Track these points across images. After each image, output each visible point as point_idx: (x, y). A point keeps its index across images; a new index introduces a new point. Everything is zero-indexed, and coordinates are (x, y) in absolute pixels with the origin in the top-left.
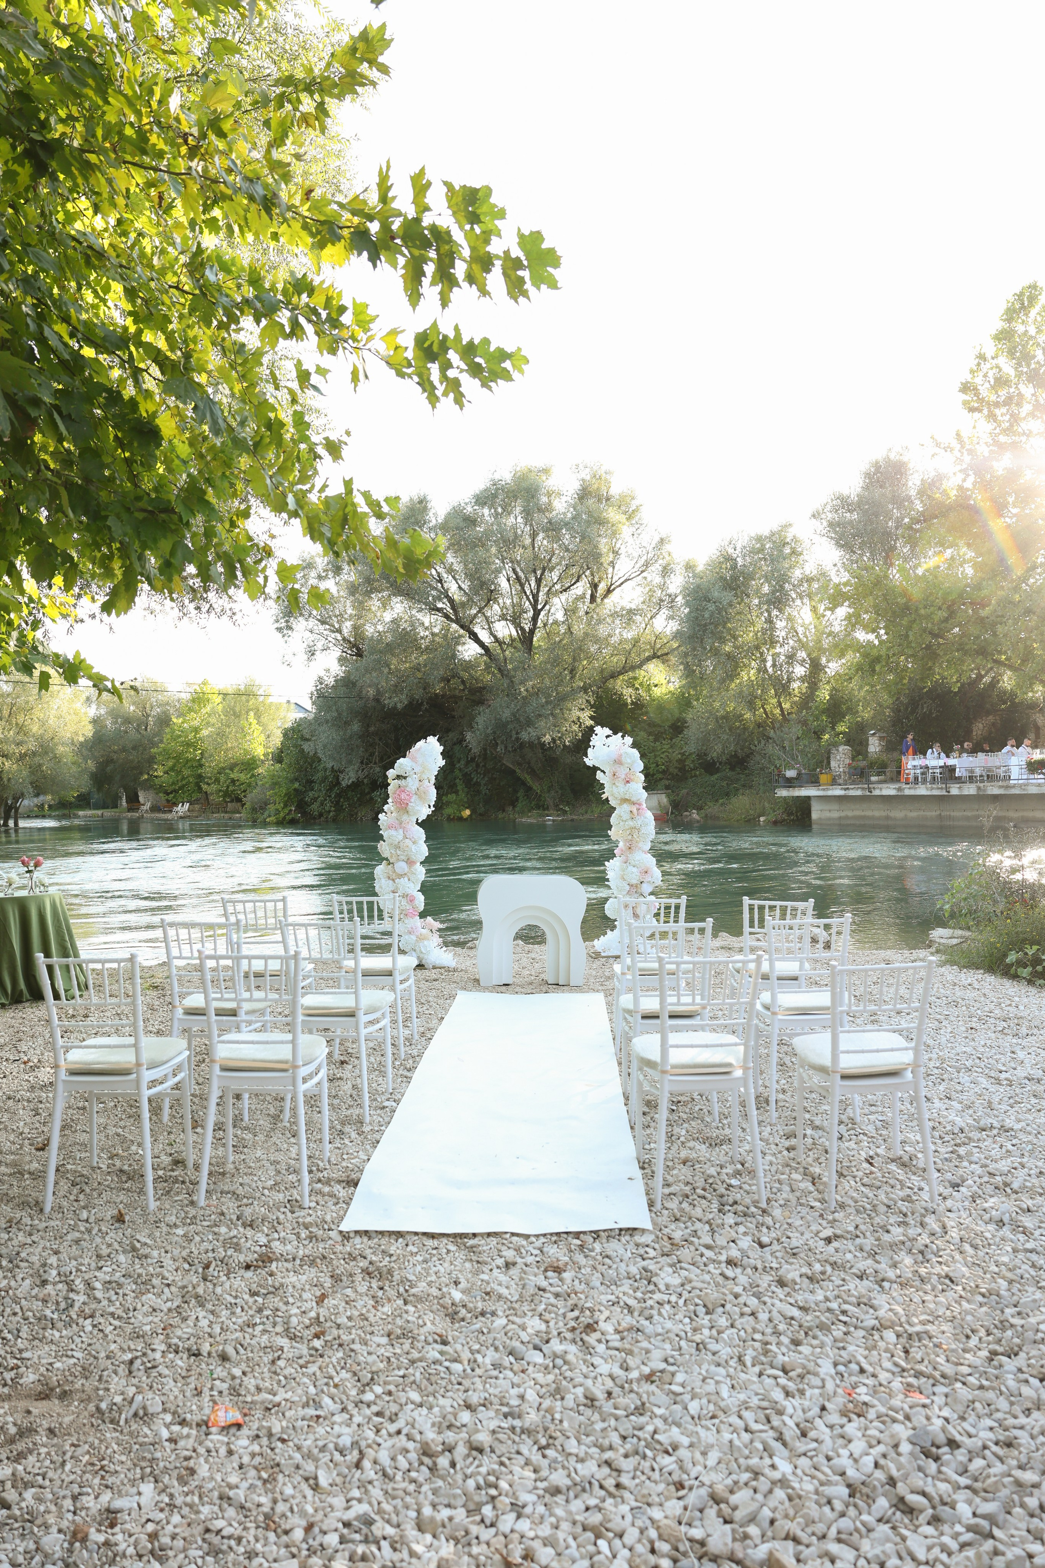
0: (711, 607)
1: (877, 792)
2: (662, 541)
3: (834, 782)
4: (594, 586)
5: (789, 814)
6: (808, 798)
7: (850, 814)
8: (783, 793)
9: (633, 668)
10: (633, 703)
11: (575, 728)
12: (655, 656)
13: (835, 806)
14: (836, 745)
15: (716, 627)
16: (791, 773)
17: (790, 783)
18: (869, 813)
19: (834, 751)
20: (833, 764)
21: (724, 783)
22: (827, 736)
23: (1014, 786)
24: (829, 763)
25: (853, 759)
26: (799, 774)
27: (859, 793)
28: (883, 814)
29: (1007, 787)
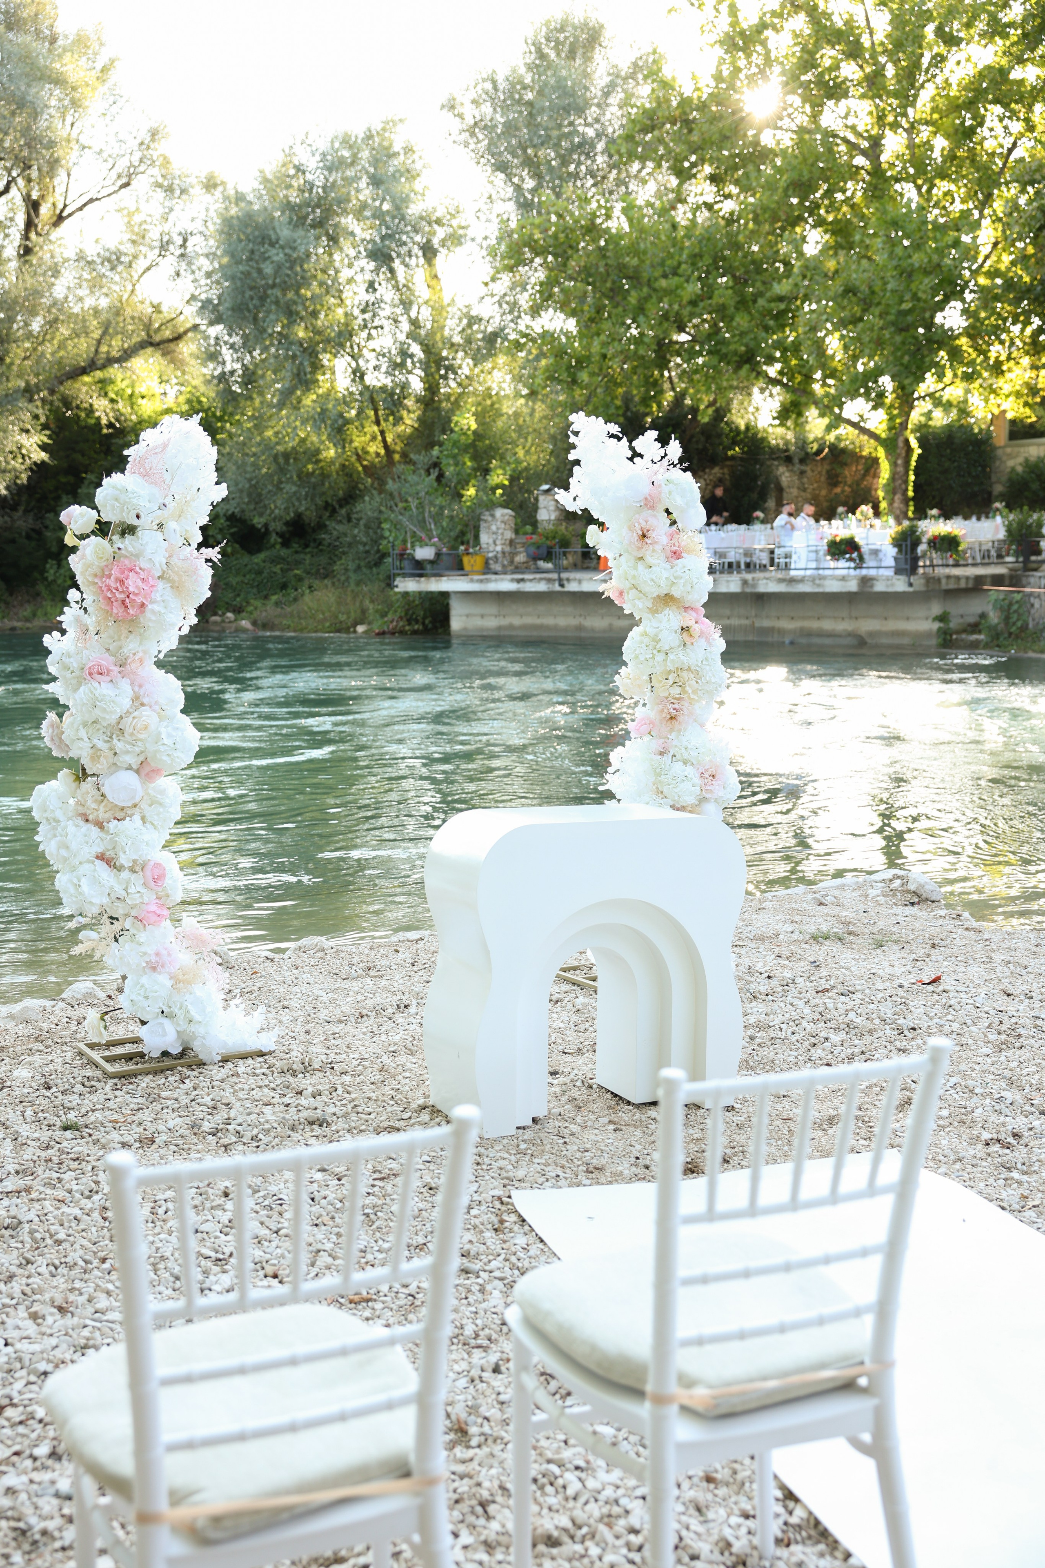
0: (278, 256)
1: (572, 587)
2: (154, 134)
3: (487, 569)
4: (33, 206)
5: (409, 622)
6: (445, 595)
7: (517, 621)
8: (408, 585)
9: (110, 361)
10: (110, 425)
11: (17, 464)
12: (149, 343)
13: (491, 609)
14: (491, 506)
15: (284, 292)
16: (424, 553)
17: (420, 569)
18: (549, 621)
19: (486, 516)
20: (484, 538)
21: (277, 569)
22: (471, 492)
23: (801, 580)
24: (477, 537)
25: (517, 532)
26: (438, 555)
27: (542, 587)
28: (573, 622)
29: (792, 581)
